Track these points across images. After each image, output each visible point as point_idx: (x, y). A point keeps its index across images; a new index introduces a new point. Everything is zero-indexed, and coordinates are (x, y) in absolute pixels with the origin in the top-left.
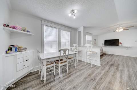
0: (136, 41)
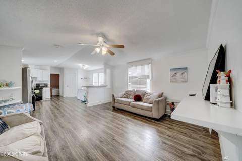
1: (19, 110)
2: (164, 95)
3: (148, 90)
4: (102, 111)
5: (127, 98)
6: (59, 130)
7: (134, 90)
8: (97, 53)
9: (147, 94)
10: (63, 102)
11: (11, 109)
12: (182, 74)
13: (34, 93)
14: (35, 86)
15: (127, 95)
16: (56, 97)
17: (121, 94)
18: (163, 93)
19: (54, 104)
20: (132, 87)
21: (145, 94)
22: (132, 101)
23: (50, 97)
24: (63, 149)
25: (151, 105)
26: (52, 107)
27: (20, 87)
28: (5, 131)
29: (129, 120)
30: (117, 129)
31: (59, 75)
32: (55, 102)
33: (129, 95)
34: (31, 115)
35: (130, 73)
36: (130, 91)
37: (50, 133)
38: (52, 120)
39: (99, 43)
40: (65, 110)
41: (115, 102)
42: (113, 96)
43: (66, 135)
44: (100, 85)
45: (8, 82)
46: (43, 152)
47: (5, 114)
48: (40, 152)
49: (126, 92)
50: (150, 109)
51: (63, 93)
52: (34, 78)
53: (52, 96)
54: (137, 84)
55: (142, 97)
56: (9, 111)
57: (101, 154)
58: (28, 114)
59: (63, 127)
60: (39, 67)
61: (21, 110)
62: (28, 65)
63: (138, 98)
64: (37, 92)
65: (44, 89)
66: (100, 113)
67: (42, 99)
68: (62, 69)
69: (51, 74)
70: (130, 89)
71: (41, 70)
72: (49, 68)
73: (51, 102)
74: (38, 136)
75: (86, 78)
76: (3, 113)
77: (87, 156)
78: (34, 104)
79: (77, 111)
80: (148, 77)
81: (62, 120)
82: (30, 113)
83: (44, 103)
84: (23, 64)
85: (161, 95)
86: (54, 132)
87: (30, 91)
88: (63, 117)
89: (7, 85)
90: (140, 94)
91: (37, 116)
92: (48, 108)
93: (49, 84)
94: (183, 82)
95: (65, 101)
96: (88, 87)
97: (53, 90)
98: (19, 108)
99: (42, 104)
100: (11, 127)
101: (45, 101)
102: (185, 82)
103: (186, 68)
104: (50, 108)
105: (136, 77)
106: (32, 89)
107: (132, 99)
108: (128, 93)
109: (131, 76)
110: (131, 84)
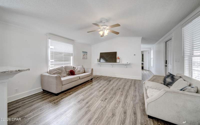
0: (135, 55)
7: (63, 67)
12: (86, 55)
15: (56, 74)
20: (55, 64)
33: (60, 73)
36: (58, 69)
41: (62, 85)
70: (51, 66)
80: (72, 54)
94: (86, 59)
103: (87, 52)
107: (66, 76)
108: (57, 72)
109: (55, 52)
110: (54, 61)
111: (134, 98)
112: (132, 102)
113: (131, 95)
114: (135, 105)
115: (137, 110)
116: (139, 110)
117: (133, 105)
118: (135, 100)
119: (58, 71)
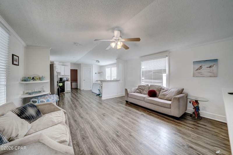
1: (48, 100)
2: (184, 91)
3: (164, 85)
4: (116, 104)
5: (141, 93)
6: (79, 119)
7: (148, 85)
8: (111, 47)
9: (163, 89)
10: (81, 94)
11: (43, 99)
12: (210, 67)
13: (59, 86)
14: (59, 79)
15: (140, 90)
16: (75, 89)
17: (133, 89)
18: (183, 89)
19: (74, 96)
20: (145, 82)
21: (161, 89)
22: (146, 96)
23: (70, 89)
24: (84, 139)
25: (170, 102)
26: (72, 98)
27: (49, 81)
28: (39, 117)
29: (144, 116)
30: (132, 124)
31: (77, 70)
32: (74, 94)
33: (143, 90)
34: (57, 105)
35: (143, 67)
36: (144, 86)
37: (72, 122)
38: (73, 110)
39: (114, 38)
40: (83, 102)
41: (128, 96)
42: (126, 90)
43: (85, 125)
44: (112, 79)
45: (41, 76)
46: (68, 141)
47: (39, 103)
48: (66, 141)
49: (139, 86)
50: (169, 106)
51: (80, 86)
52: (59, 73)
53: (72, 88)
54: (151, 79)
55: (158, 92)
56: (41, 100)
57: (119, 149)
58: (55, 104)
59: (82, 118)
60: (61, 64)
61: (50, 100)
62: (53, 62)
63: (153, 94)
64: (61, 84)
65: (66, 83)
66: (114, 106)
67: (64, 91)
68: (79, 65)
69: (71, 70)
70: (143, 83)
71: (64, 66)
72: (69, 64)
73: (71, 94)
74: (63, 124)
75: (100, 73)
76: (37, 102)
77: (105, 149)
78: (59, 95)
79: (93, 103)
80: (165, 71)
81: (81, 111)
82: (56, 103)
83: (66, 95)
84: (50, 61)
85: (181, 92)
86: (75, 121)
87: (56, 84)
88: (81, 107)
89: (40, 79)
90: (155, 89)
91: (61, 106)
92: (69, 99)
93: (69, 78)
94: (210, 77)
95: (82, 93)
96: (102, 81)
97: (73, 83)
98: (49, 99)
99: (64, 95)
100: (43, 114)
101: (67, 93)
102: (214, 76)
103: (216, 60)
104: (71, 99)
105: (150, 71)
106: (57, 83)
107: (146, 94)
108: (141, 88)
109: (145, 71)
110: (145, 78)
111: (84, 133)
112: (83, 127)
113: (90, 136)
114: (78, 126)
115: (75, 124)
116: (73, 125)
117: (80, 124)
118: (81, 131)
119: (143, 87)
